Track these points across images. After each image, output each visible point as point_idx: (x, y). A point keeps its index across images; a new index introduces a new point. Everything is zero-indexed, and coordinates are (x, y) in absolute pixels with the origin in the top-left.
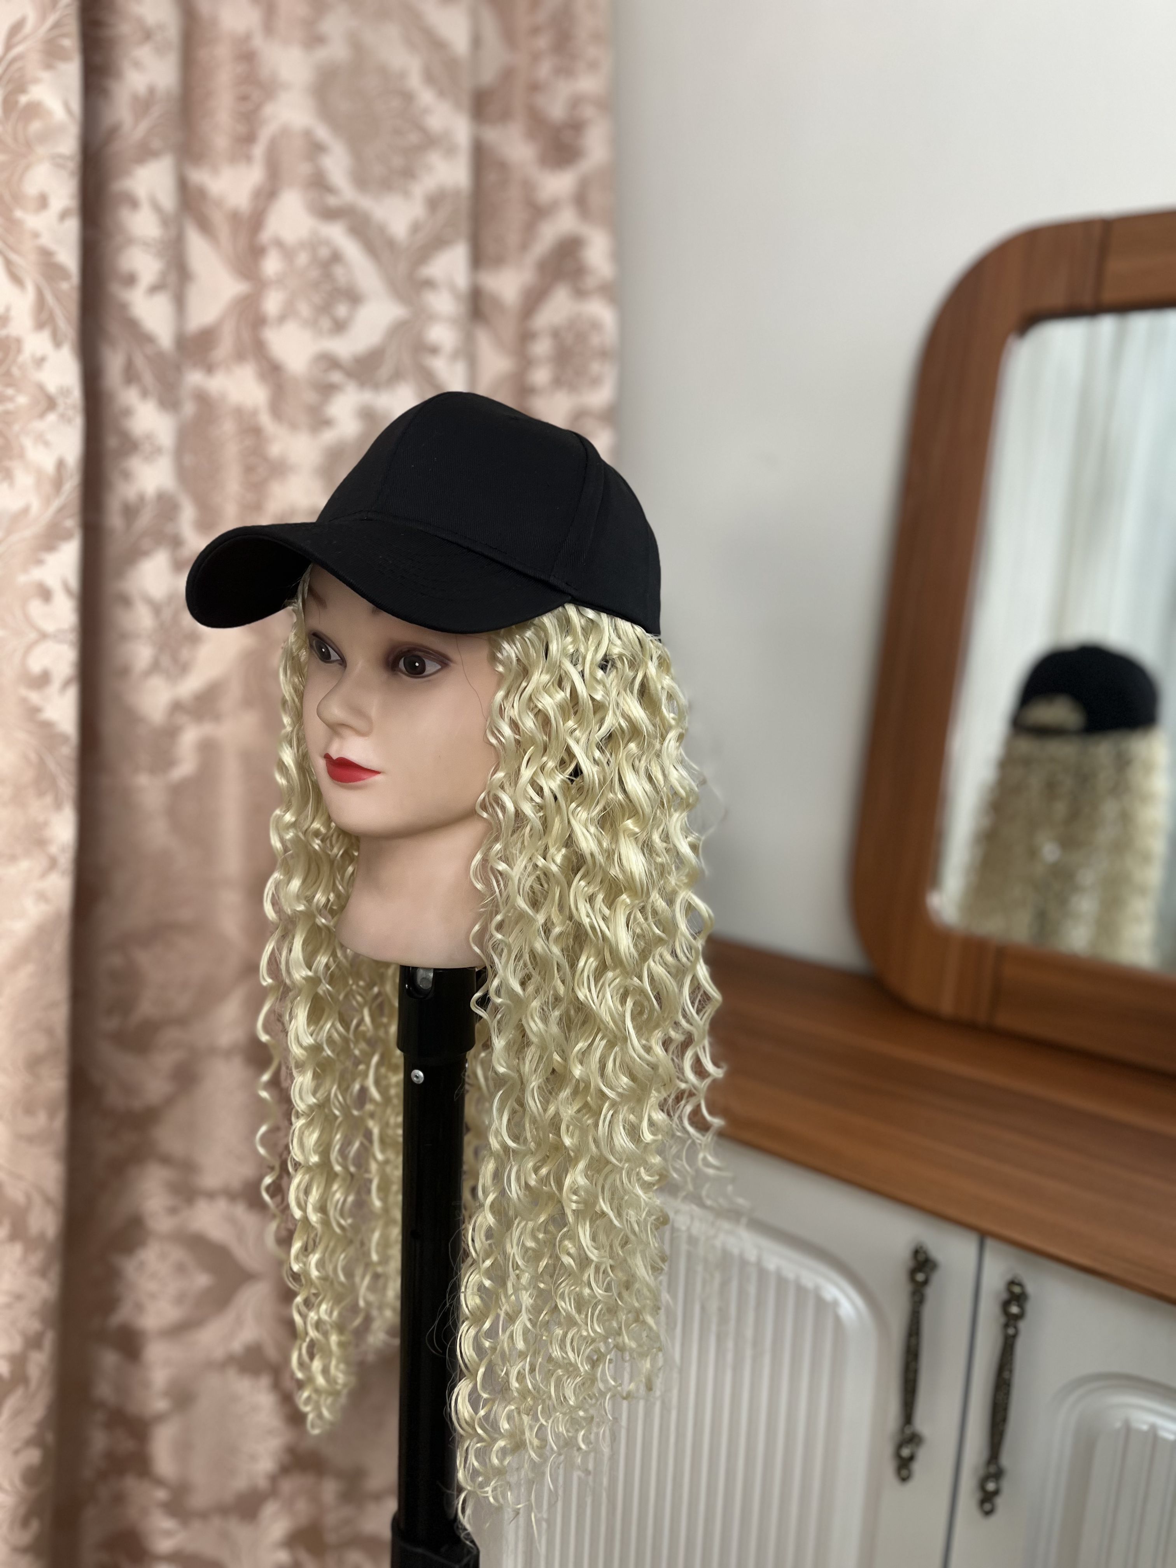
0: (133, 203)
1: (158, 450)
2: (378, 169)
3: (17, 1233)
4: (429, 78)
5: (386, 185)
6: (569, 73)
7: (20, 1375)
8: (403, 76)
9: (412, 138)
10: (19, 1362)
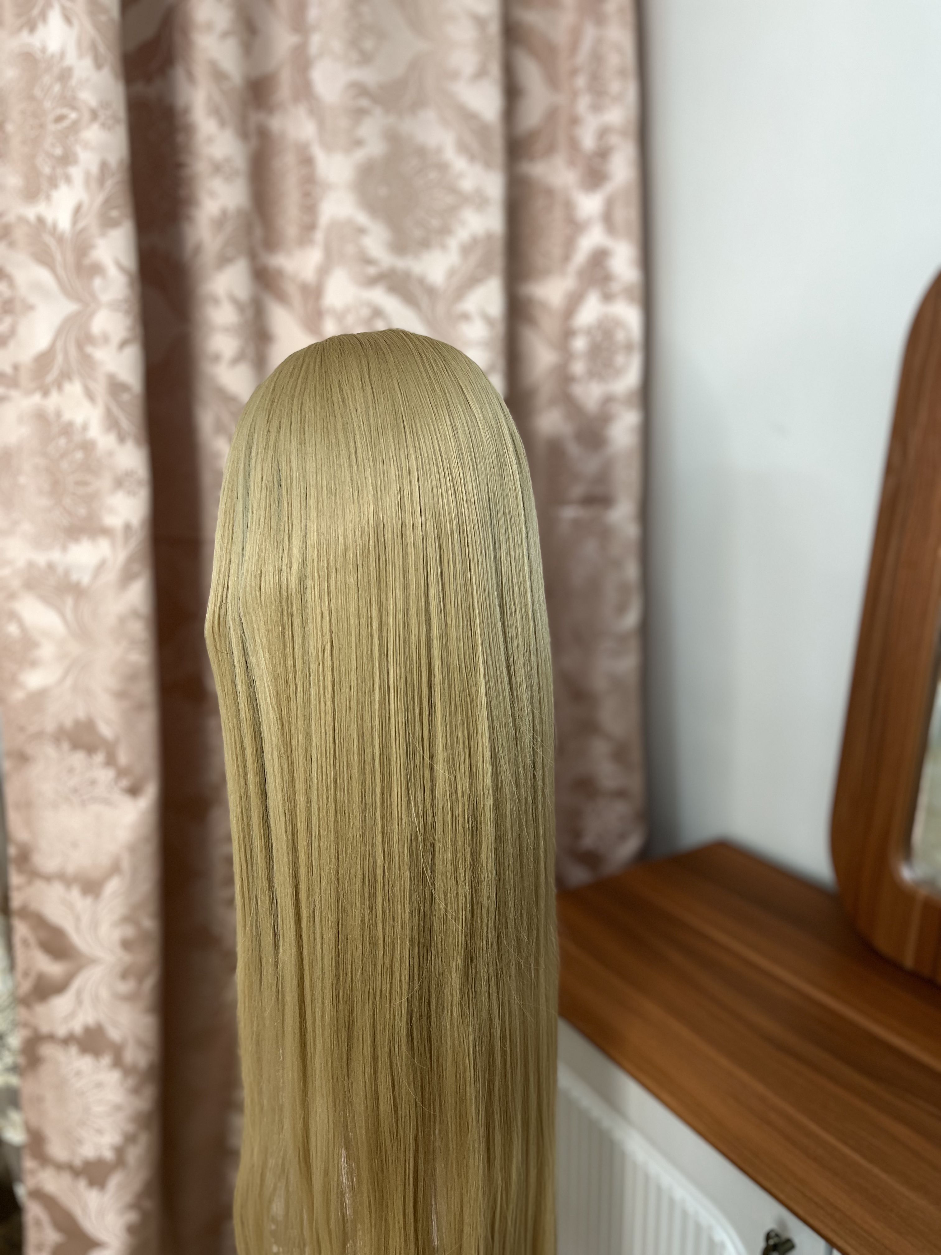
0: (214, 301)
2: (418, 233)
3: (118, 1062)
4: (463, 148)
5: (425, 244)
6: (596, 108)
7: (120, 1160)
8: (439, 150)
9: (450, 200)
10: (120, 1151)
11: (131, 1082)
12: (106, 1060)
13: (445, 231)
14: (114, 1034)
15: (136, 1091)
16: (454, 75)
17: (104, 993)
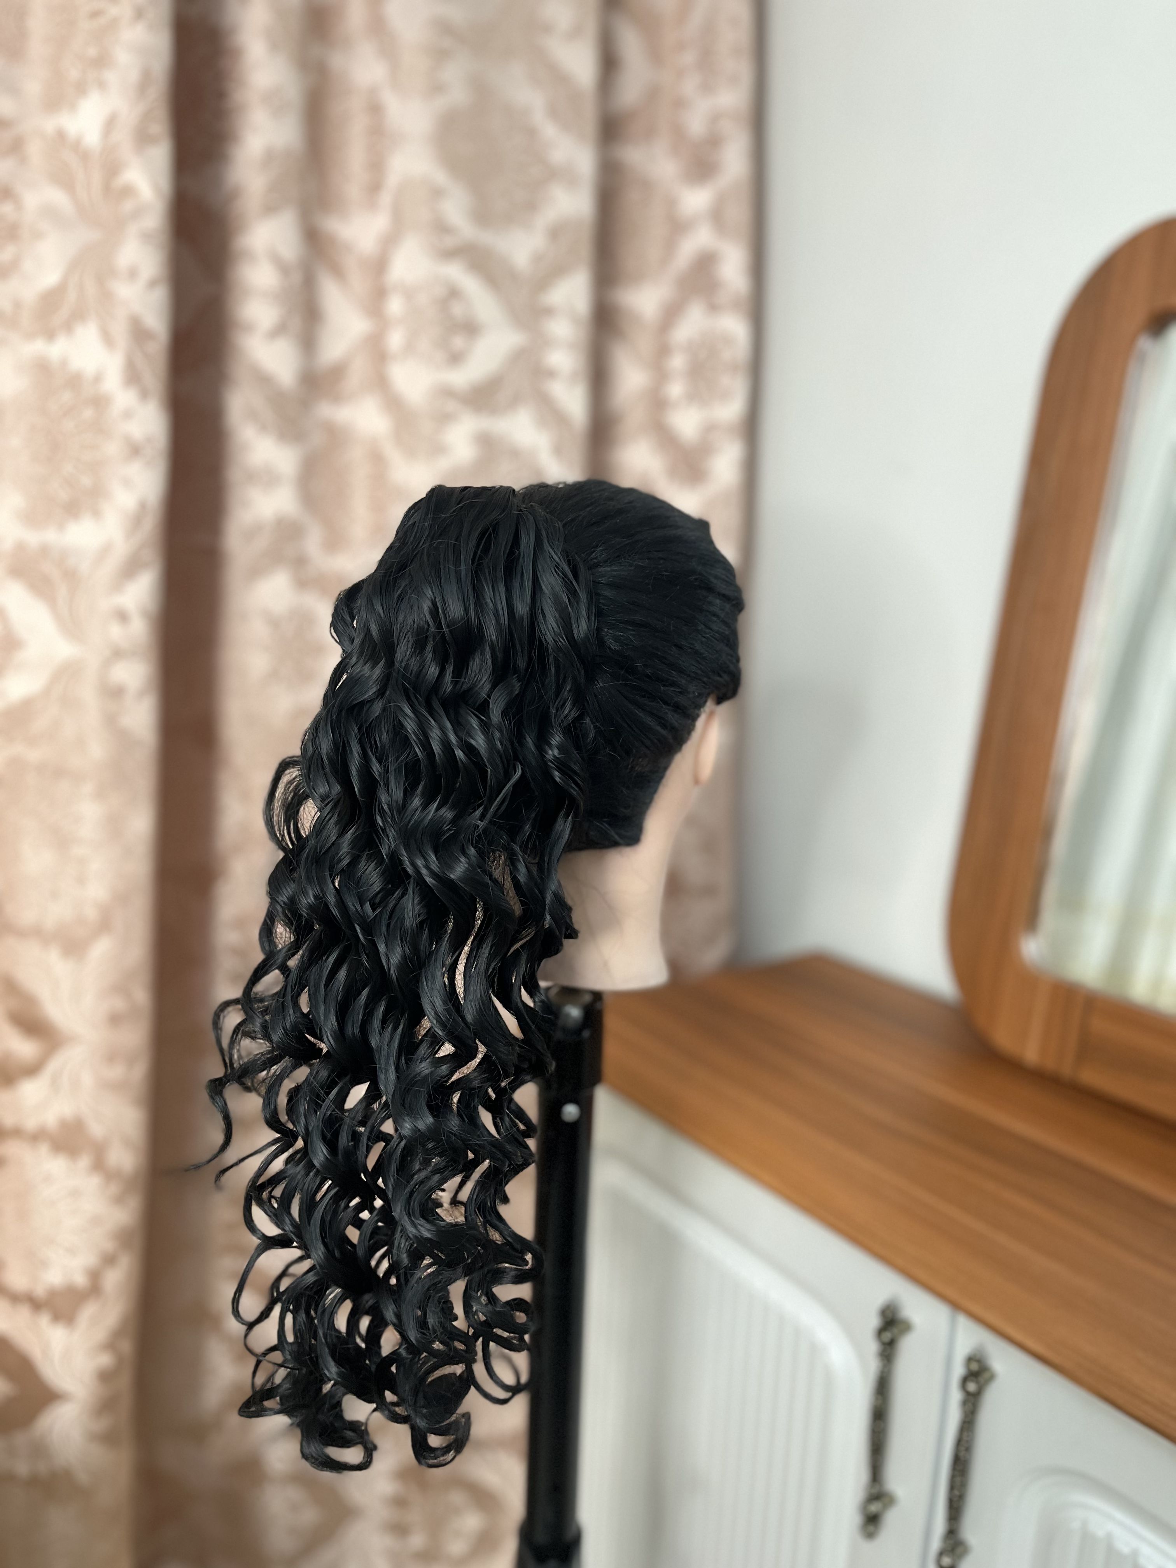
0: (252, 257)
1: (277, 480)
2: (501, 205)
3: (99, 1165)
4: (553, 111)
5: (509, 219)
6: (707, 88)
7: (94, 1288)
8: (526, 111)
9: (534, 172)
10: (95, 1277)
11: (114, 1189)
12: (84, 1162)
14: (96, 1129)
15: (119, 1200)
16: (548, 28)
17: (87, 1079)
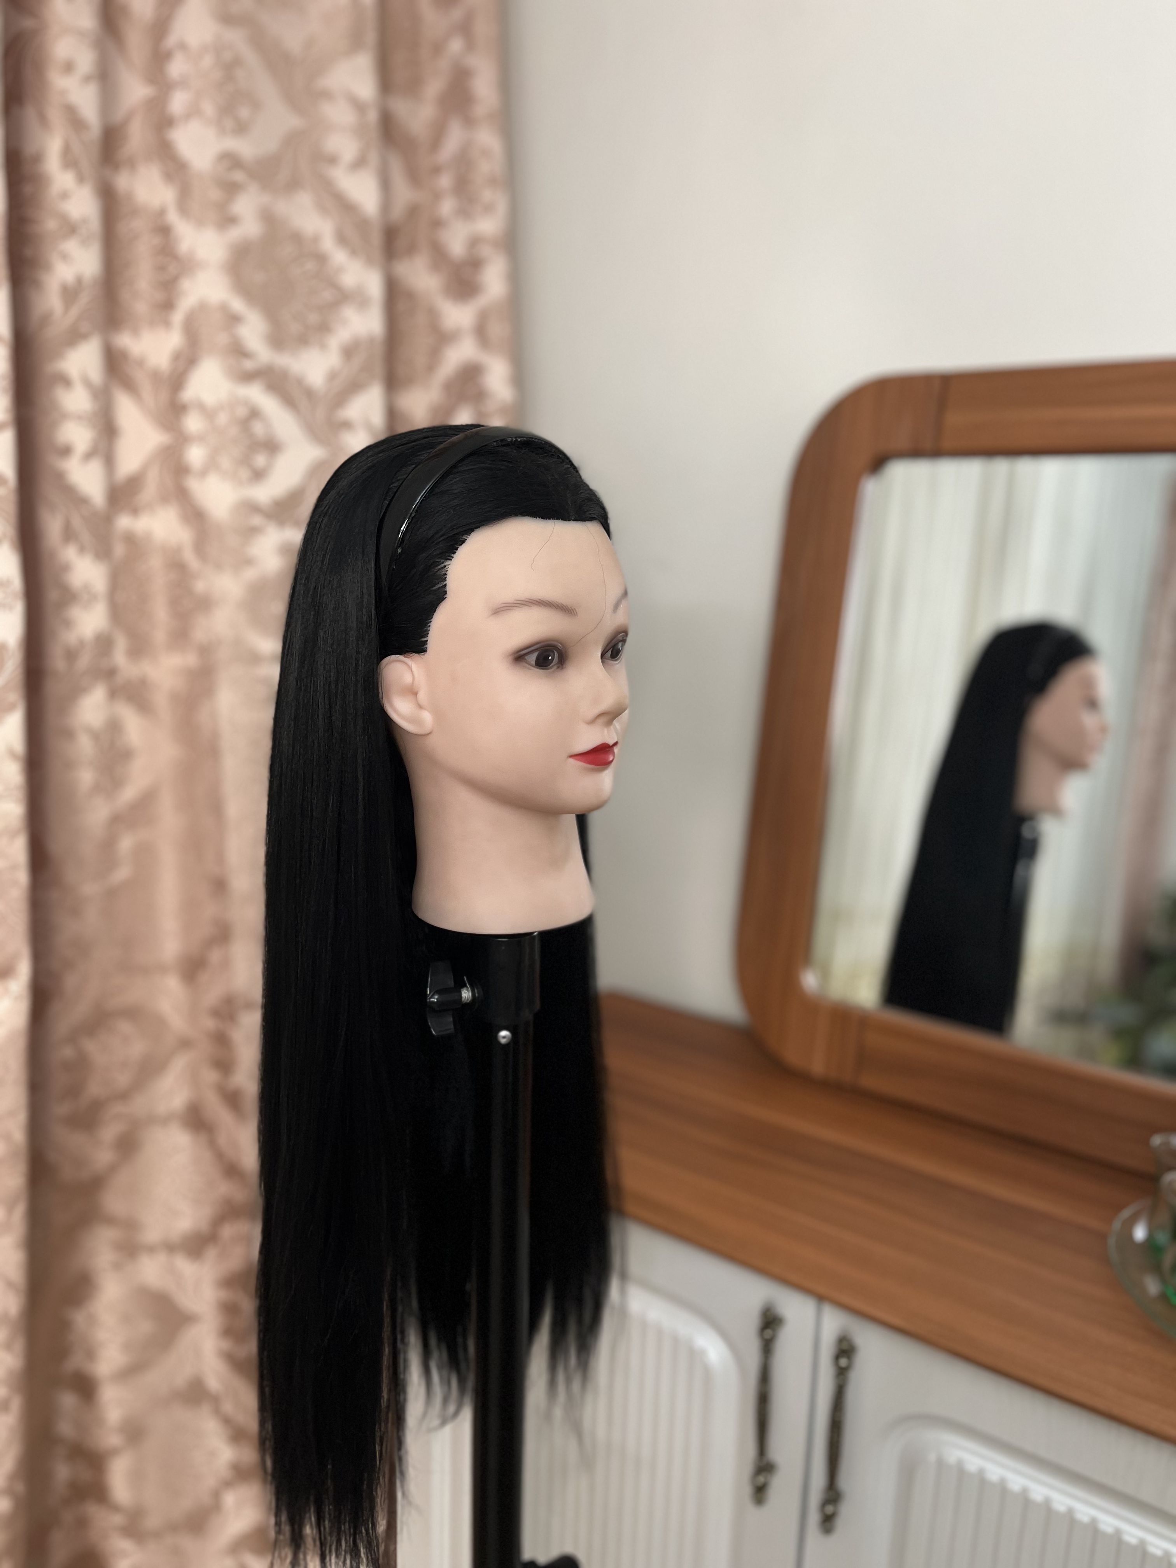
0: (65, 381)
1: (93, 598)
2: (295, 328)
4: (342, 239)
5: (303, 340)
6: (465, 213)
8: (316, 239)
9: (327, 295)
13: (324, 328)
16: (333, 160)
